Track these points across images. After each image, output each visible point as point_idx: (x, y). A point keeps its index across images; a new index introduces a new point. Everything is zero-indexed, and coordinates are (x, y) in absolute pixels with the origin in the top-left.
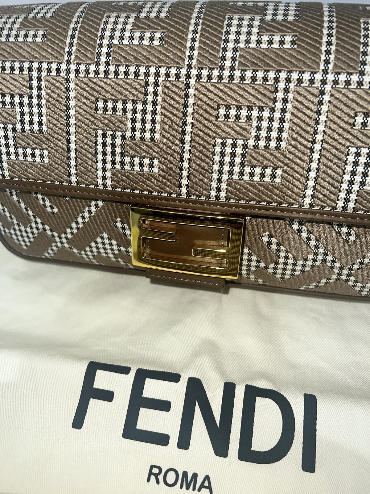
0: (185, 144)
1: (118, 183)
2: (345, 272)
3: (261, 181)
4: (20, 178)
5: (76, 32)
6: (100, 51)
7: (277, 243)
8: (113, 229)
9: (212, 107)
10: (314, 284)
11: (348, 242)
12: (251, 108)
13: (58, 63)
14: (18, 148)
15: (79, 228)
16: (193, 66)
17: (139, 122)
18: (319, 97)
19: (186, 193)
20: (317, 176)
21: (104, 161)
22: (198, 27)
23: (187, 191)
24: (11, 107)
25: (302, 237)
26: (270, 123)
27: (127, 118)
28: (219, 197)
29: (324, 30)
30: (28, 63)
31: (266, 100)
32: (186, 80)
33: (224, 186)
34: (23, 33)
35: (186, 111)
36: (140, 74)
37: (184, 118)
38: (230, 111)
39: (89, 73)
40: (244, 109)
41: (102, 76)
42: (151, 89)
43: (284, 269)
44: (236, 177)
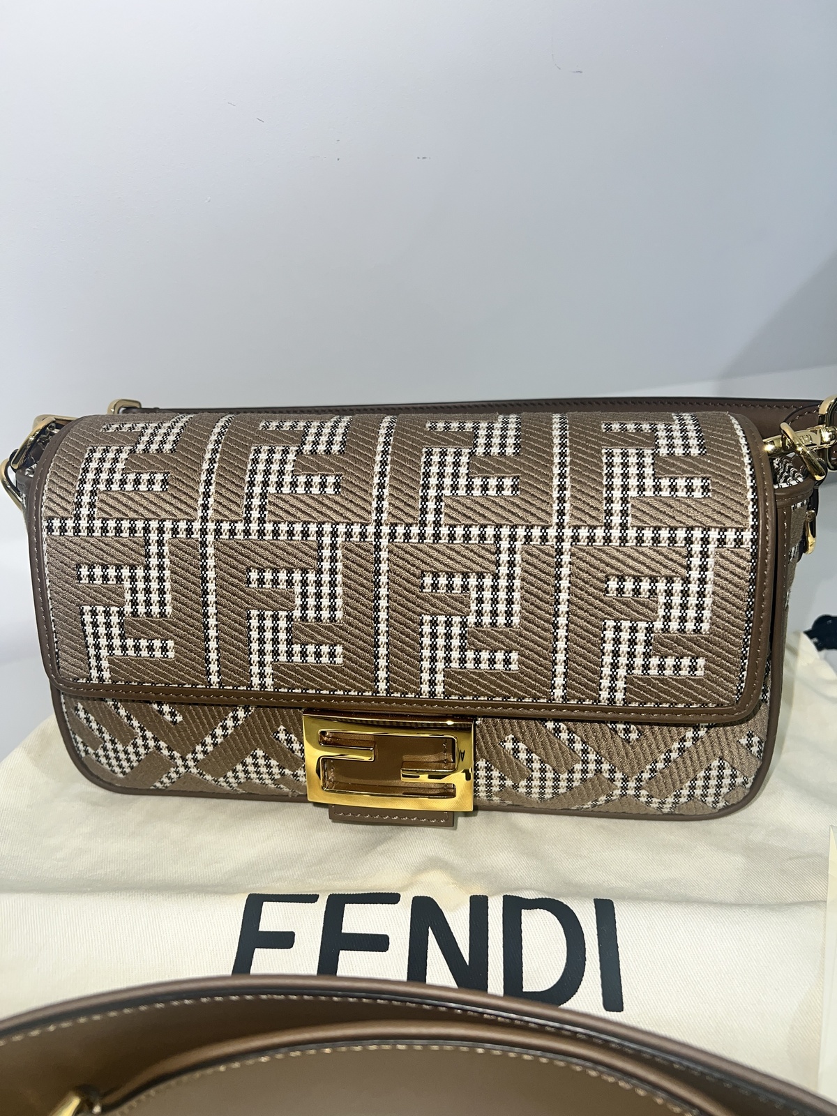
0: (379, 623)
1: (283, 680)
2: (632, 784)
3: (491, 669)
4: (128, 682)
5: (212, 475)
6: (250, 503)
7: (527, 750)
8: (272, 744)
9: (414, 575)
10: (590, 803)
11: (629, 742)
12: (467, 574)
13: (188, 521)
14: (126, 639)
15: (217, 744)
16: (383, 521)
17: (312, 597)
18: (556, 557)
19: (386, 690)
20: (567, 658)
21: (262, 652)
22: (386, 467)
23: (386, 687)
24: (117, 583)
25: (561, 739)
26: (494, 593)
27: (294, 593)
28: (434, 692)
29: (554, 468)
30: (143, 521)
31: (486, 564)
32: (375, 541)
33: (440, 677)
34: (132, 477)
35: (378, 580)
36: (310, 533)
37: (376, 589)
38: (438, 579)
39: (236, 534)
40: (457, 576)
41: (254, 537)
42: (326, 553)
43: (542, 787)
44: (455, 665)
